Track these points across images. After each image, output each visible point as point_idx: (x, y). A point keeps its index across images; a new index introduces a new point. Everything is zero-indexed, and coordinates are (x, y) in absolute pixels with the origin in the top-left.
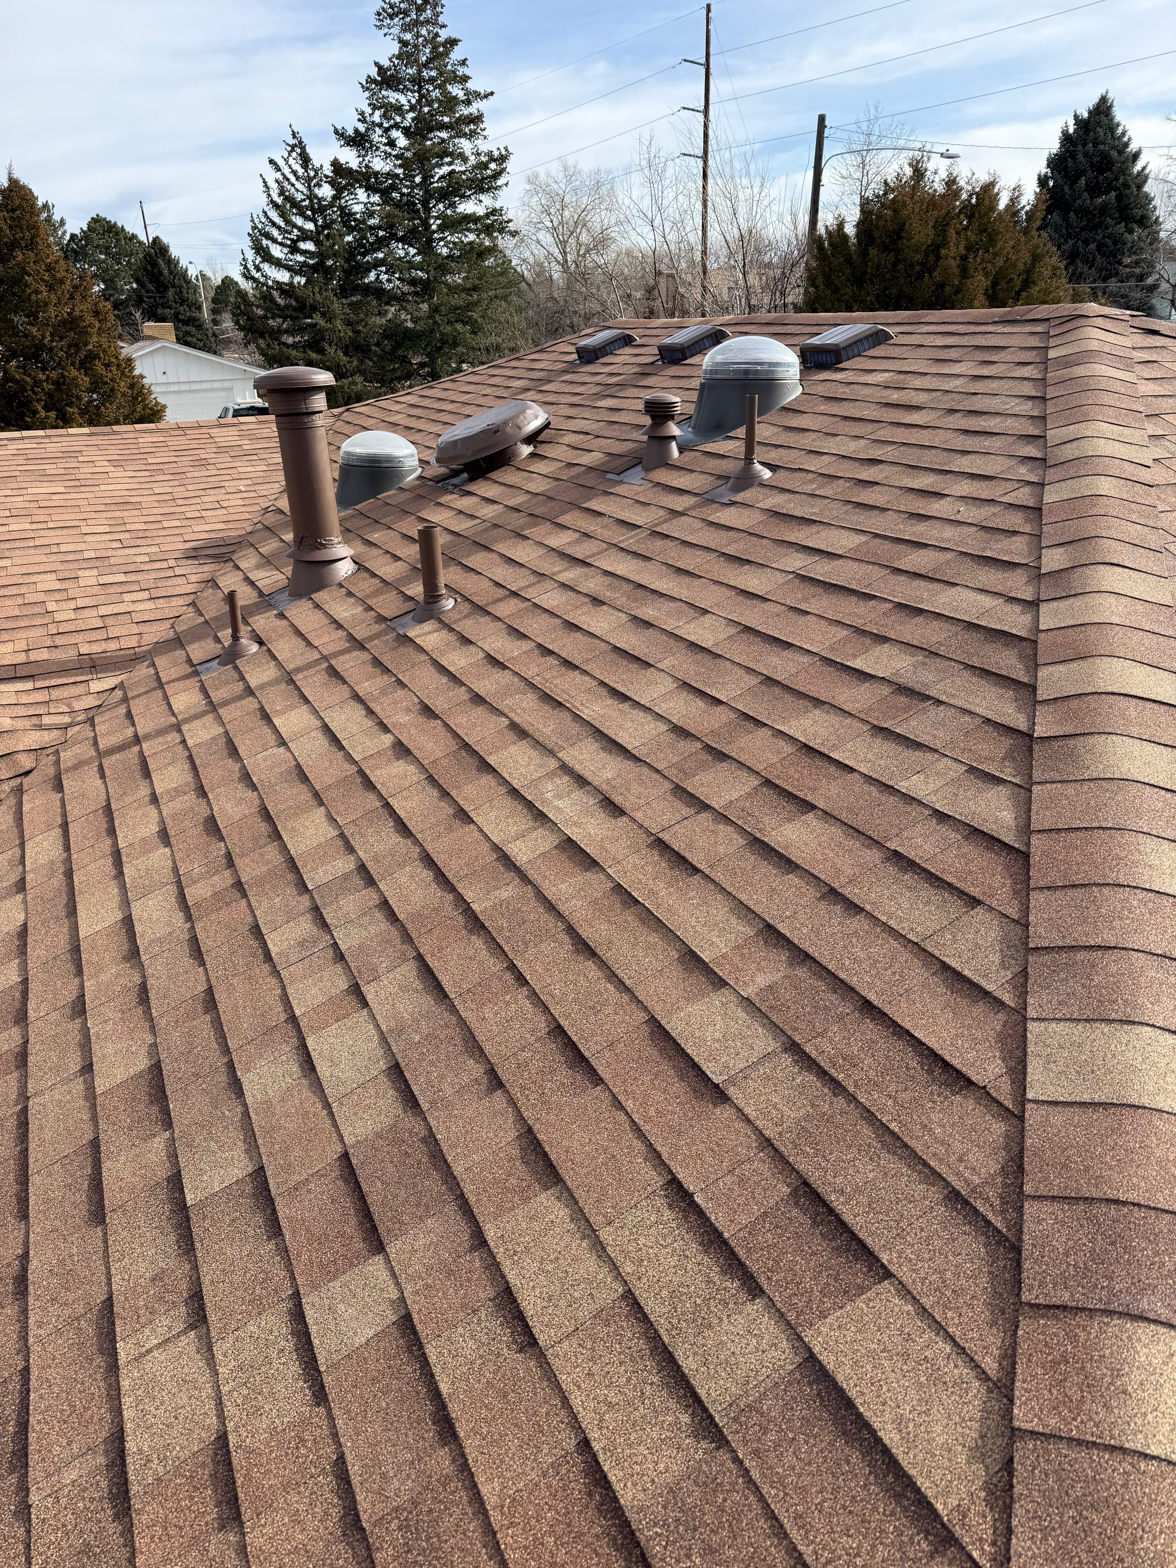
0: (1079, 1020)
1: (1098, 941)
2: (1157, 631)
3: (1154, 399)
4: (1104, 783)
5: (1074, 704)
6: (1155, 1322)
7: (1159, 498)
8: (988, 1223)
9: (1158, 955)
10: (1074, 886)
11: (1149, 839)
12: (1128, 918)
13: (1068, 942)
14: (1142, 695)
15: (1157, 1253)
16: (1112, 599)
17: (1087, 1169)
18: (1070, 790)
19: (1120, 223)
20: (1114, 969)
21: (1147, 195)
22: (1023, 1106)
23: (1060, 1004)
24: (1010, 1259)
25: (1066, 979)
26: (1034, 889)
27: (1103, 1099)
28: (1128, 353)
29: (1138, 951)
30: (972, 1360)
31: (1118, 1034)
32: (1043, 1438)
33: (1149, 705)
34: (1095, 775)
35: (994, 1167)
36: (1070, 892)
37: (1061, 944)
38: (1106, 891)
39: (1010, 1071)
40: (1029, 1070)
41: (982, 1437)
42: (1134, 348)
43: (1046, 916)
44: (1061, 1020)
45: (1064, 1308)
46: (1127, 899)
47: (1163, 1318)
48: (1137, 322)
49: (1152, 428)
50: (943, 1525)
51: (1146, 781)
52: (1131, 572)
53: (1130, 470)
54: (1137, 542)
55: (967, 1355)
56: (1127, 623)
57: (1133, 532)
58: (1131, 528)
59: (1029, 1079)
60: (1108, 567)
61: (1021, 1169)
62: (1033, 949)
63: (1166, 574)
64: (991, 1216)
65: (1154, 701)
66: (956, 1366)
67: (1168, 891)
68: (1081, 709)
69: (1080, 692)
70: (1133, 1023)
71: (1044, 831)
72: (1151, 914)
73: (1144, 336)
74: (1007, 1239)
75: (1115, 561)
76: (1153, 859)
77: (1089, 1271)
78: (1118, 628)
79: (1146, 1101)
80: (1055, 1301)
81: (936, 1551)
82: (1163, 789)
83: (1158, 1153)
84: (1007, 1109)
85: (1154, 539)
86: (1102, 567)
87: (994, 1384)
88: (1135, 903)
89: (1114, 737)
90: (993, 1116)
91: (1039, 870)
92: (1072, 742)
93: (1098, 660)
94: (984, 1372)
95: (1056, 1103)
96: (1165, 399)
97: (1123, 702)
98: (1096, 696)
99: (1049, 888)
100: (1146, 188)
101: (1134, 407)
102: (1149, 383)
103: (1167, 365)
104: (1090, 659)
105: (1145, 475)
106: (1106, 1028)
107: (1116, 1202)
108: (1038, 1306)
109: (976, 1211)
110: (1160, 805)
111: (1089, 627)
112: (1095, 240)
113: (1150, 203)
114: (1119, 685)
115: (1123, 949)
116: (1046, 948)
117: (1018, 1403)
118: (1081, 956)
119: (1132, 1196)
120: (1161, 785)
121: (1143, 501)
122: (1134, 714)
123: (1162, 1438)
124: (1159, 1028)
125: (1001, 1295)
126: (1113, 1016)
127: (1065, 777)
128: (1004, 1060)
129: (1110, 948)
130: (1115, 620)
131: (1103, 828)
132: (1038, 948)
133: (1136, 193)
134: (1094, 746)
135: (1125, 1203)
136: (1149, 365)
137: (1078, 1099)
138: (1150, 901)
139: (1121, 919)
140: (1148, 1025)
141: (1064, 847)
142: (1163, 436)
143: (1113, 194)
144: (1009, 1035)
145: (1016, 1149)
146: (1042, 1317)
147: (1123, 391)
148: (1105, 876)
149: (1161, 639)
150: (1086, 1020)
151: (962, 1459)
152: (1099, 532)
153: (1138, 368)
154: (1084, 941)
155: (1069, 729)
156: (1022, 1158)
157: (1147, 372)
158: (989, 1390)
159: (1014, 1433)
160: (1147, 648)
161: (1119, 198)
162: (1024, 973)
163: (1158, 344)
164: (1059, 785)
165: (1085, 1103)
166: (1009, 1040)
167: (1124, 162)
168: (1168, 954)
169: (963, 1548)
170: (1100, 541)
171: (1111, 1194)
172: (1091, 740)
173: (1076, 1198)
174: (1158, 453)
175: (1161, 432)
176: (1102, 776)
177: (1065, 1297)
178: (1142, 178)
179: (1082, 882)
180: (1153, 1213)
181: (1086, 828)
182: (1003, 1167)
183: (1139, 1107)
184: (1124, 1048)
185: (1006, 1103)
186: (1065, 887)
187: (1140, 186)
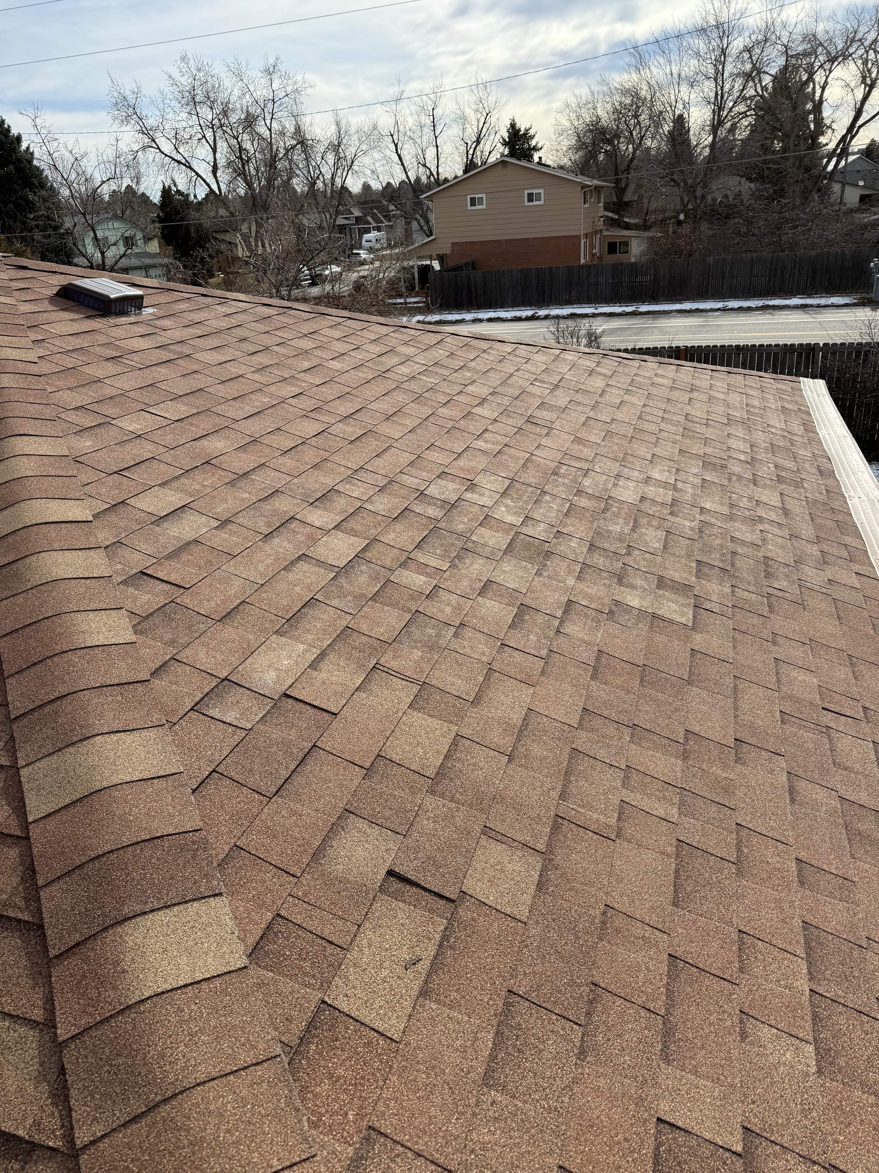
0: (54, 753)
1: (57, 694)
2: (61, 474)
3: (32, 315)
4: (42, 587)
5: (11, 539)
6: (134, 917)
7: (47, 383)
8: (19, 921)
9: (97, 687)
10: (35, 664)
11: (78, 615)
12: (73, 671)
13: (38, 703)
14: (57, 520)
15: (128, 874)
16: (25, 459)
17: (76, 847)
18: (20, 599)
19: (25, 188)
20: (69, 708)
21: (37, 168)
22: (27, 829)
23: (40, 748)
24: (39, 936)
25: (41, 730)
26: (8, 677)
27: (79, 796)
28: (6, 284)
29: (83, 690)
30: (25, 1019)
31: (80, 750)
32: (80, 1036)
33: (63, 526)
34: (35, 584)
35: (15, 880)
36: (33, 670)
37: (32, 707)
38: (56, 659)
39: (15, 810)
40: (27, 802)
41: (41, 1065)
42: (10, 280)
43: (19, 693)
44: (42, 758)
45: (78, 944)
46: (71, 659)
47: (138, 912)
48: (8, 261)
49: (34, 336)
50: (27, 1142)
51: (70, 576)
52: (35, 438)
53: (21, 367)
54: (36, 416)
55: (22, 1018)
56: (39, 473)
57: (33, 410)
58: (30, 407)
59: (28, 809)
60: (18, 438)
61: (34, 871)
62: (14, 719)
63: (61, 435)
64: (20, 916)
65: (67, 522)
66: (15, 1031)
67: (97, 643)
68: (16, 541)
69: (13, 530)
70: (89, 738)
71: (7, 634)
72: (88, 663)
73: (17, 271)
74: (34, 924)
75: (22, 432)
76: (84, 627)
77: (89, 911)
78: (32, 479)
79: (105, 784)
80: (72, 944)
81: (26, 1163)
82: (83, 578)
83: (118, 812)
84: (18, 837)
85: (47, 412)
86: (13, 439)
87: (44, 1024)
88: (77, 660)
89: (43, 554)
90: (9, 847)
91: (9, 662)
92: (14, 567)
93: (22, 504)
94: (35, 1022)
95: (49, 815)
96: (40, 314)
97: (45, 529)
98: (25, 530)
99: (17, 673)
100: (35, 163)
101: (17, 322)
102: (27, 304)
103: (37, 290)
104: (17, 505)
105: (34, 369)
106: (71, 750)
107: (98, 857)
108: (61, 954)
109: (9, 918)
110: (82, 590)
111: (12, 482)
112: (11, 202)
113: (42, 174)
114: (39, 517)
115: (73, 693)
116: (23, 714)
117: (59, 1025)
118: (47, 709)
119: (108, 848)
120: (81, 576)
121: (36, 387)
122: (54, 535)
123: (151, 984)
124: (106, 733)
125: (37, 963)
126: (75, 739)
127: (15, 592)
128: (9, 804)
129: (65, 696)
130: (29, 473)
131: (47, 618)
132: (18, 717)
133: (28, 166)
134: (30, 564)
135: (102, 855)
136: (24, 291)
137: (62, 805)
138: (86, 654)
139: (69, 674)
140: (98, 735)
141: (23, 641)
142: (43, 340)
143: (11, 167)
144: (10, 785)
145: (28, 860)
146: (65, 960)
147: (7, 311)
148: (53, 650)
149: (65, 479)
150: (59, 751)
151: (31, 1089)
152: (7, 414)
153: (15, 293)
154: (47, 699)
155: (11, 558)
156: (33, 865)
157: (24, 296)
158: (42, 1030)
159: (60, 1046)
160: (56, 488)
161: (17, 169)
162: (12, 738)
163: (28, 276)
164: (12, 599)
165: (67, 805)
166: (11, 789)
167: (11, 144)
168: (104, 684)
169: (43, 1146)
170: (8, 420)
171: (93, 854)
172: (28, 561)
173: (73, 870)
174: (42, 352)
175: (41, 338)
176: (39, 583)
177: (77, 937)
178: (29, 155)
179: (39, 659)
180: (121, 852)
181: (35, 622)
182: (22, 878)
183: (102, 790)
184: (85, 757)
185: (16, 833)
186: (29, 667)
187: (30, 162)
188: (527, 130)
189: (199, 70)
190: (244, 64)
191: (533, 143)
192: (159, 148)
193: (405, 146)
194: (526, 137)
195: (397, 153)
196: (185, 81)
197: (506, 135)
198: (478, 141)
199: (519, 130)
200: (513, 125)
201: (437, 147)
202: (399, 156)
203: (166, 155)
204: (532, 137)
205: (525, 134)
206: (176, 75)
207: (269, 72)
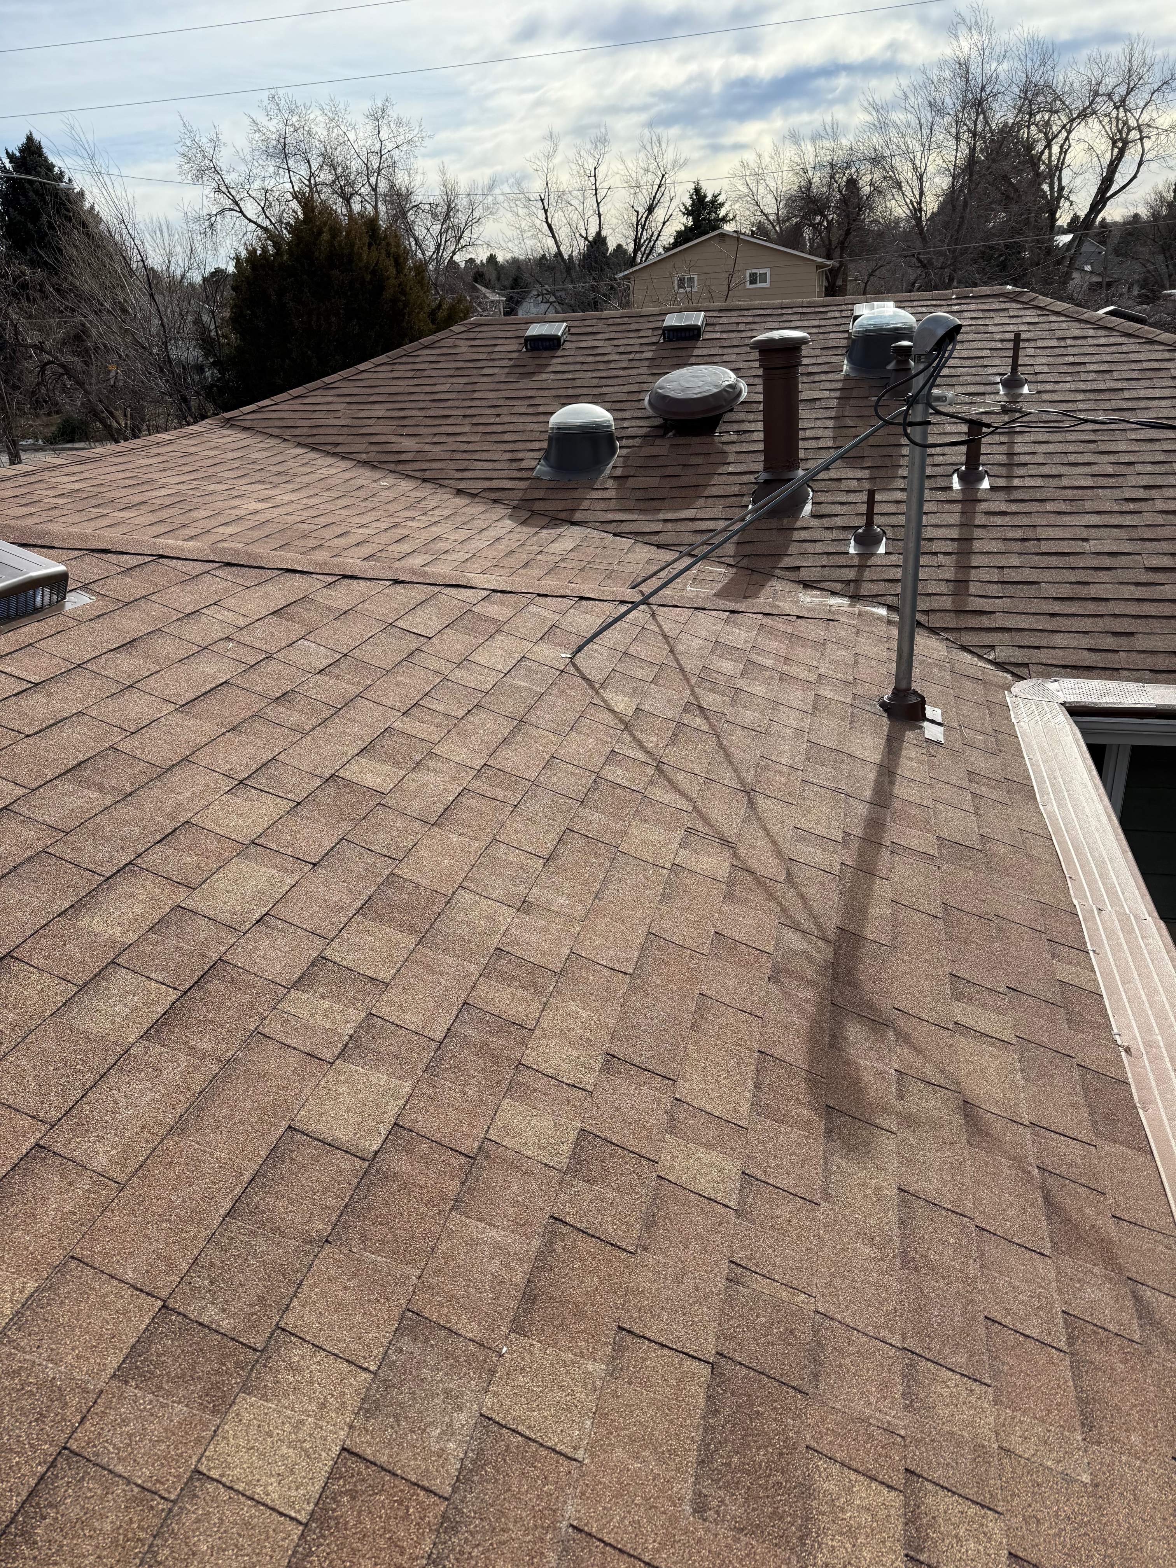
188: (715, 197)
189: (291, 112)
190: (342, 106)
191: (722, 212)
192: (241, 212)
193: (556, 215)
194: (715, 205)
195: (547, 222)
196: (273, 126)
197: (689, 202)
198: (651, 210)
199: (705, 196)
200: (697, 191)
201: (600, 215)
202: (550, 226)
203: (250, 221)
204: (722, 205)
205: (713, 202)
206: (262, 119)
207: (377, 117)
